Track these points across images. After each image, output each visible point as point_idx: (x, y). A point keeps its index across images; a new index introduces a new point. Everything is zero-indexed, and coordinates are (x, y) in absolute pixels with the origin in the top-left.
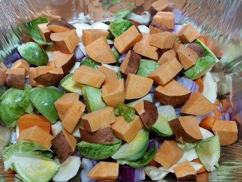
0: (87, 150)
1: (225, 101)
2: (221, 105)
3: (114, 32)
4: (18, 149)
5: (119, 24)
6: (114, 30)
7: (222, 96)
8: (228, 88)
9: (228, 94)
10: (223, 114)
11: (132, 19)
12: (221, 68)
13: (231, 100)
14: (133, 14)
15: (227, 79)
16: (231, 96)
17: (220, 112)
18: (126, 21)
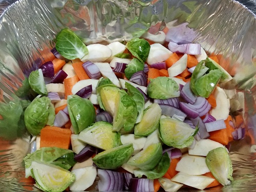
0: (104, 161)
1: (238, 117)
2: (234, 121)
3: (131, 49)
4: (40, 158)
5: (136, 42)
6: (131, 48)
7: (235, 112)
8: (241, 104)
9: (241, 110)
10: (236, 129)
11: (147, 38)
12: (234, 85)
13: (243, 115)
14: (149, 33)
15: (239, 96)
16: (243, 112)
17: (232, 128)
18: (142, 39)
